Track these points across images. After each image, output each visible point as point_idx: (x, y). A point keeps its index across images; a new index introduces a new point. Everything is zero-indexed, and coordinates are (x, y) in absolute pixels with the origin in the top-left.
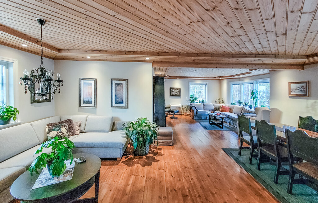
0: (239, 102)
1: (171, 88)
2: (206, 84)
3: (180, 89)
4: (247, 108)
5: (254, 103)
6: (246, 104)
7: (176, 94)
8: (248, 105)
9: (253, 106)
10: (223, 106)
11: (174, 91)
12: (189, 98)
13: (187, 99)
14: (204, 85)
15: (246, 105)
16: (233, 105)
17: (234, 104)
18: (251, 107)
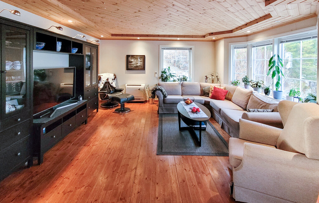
0: (246, 81)
1: (128, 56)
2: (191, 49)
3: (143, 57)
4: (260, 94)
5: (275, 83)
6: (257, 84)
7: (137, 67)
8: (262, 86)
9: (273, 89)
10: (215, 88)
11: (132, 60)
12: (160, 74)
13: (156, 75)
14: (187, 51)
15: (257, 86)
16: (235, 87)
17: (235, 84)
18: (267, 92)
